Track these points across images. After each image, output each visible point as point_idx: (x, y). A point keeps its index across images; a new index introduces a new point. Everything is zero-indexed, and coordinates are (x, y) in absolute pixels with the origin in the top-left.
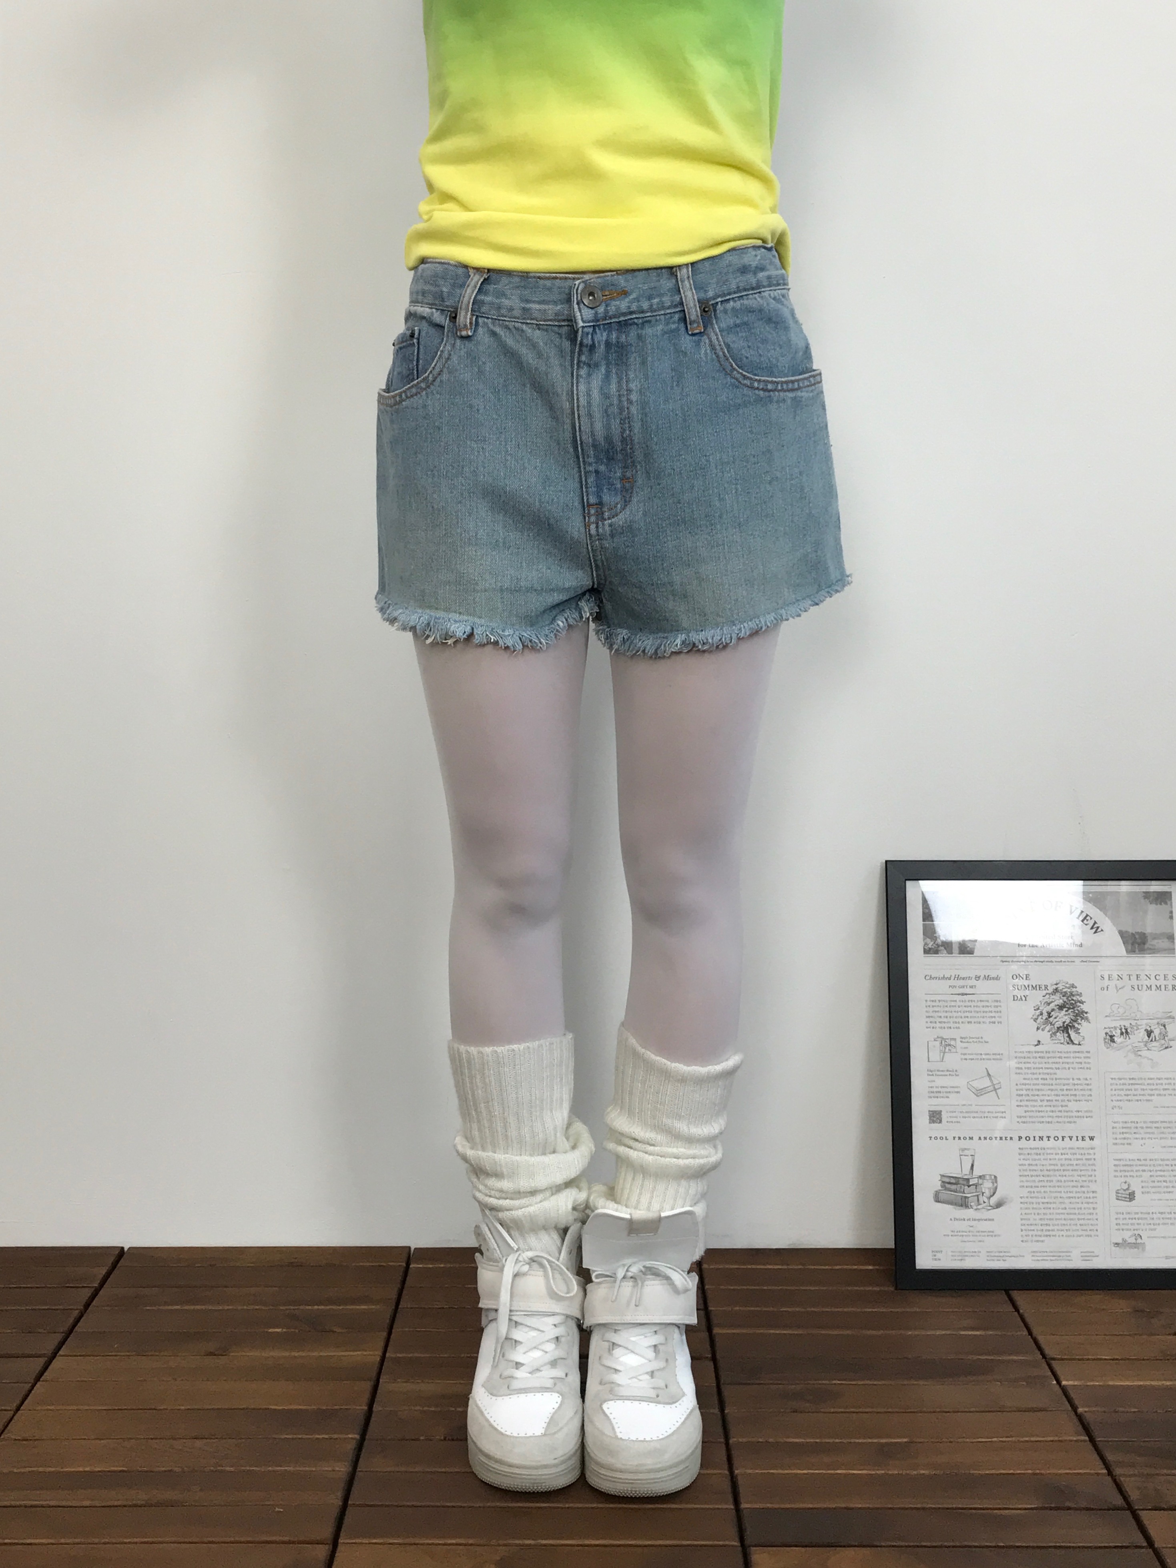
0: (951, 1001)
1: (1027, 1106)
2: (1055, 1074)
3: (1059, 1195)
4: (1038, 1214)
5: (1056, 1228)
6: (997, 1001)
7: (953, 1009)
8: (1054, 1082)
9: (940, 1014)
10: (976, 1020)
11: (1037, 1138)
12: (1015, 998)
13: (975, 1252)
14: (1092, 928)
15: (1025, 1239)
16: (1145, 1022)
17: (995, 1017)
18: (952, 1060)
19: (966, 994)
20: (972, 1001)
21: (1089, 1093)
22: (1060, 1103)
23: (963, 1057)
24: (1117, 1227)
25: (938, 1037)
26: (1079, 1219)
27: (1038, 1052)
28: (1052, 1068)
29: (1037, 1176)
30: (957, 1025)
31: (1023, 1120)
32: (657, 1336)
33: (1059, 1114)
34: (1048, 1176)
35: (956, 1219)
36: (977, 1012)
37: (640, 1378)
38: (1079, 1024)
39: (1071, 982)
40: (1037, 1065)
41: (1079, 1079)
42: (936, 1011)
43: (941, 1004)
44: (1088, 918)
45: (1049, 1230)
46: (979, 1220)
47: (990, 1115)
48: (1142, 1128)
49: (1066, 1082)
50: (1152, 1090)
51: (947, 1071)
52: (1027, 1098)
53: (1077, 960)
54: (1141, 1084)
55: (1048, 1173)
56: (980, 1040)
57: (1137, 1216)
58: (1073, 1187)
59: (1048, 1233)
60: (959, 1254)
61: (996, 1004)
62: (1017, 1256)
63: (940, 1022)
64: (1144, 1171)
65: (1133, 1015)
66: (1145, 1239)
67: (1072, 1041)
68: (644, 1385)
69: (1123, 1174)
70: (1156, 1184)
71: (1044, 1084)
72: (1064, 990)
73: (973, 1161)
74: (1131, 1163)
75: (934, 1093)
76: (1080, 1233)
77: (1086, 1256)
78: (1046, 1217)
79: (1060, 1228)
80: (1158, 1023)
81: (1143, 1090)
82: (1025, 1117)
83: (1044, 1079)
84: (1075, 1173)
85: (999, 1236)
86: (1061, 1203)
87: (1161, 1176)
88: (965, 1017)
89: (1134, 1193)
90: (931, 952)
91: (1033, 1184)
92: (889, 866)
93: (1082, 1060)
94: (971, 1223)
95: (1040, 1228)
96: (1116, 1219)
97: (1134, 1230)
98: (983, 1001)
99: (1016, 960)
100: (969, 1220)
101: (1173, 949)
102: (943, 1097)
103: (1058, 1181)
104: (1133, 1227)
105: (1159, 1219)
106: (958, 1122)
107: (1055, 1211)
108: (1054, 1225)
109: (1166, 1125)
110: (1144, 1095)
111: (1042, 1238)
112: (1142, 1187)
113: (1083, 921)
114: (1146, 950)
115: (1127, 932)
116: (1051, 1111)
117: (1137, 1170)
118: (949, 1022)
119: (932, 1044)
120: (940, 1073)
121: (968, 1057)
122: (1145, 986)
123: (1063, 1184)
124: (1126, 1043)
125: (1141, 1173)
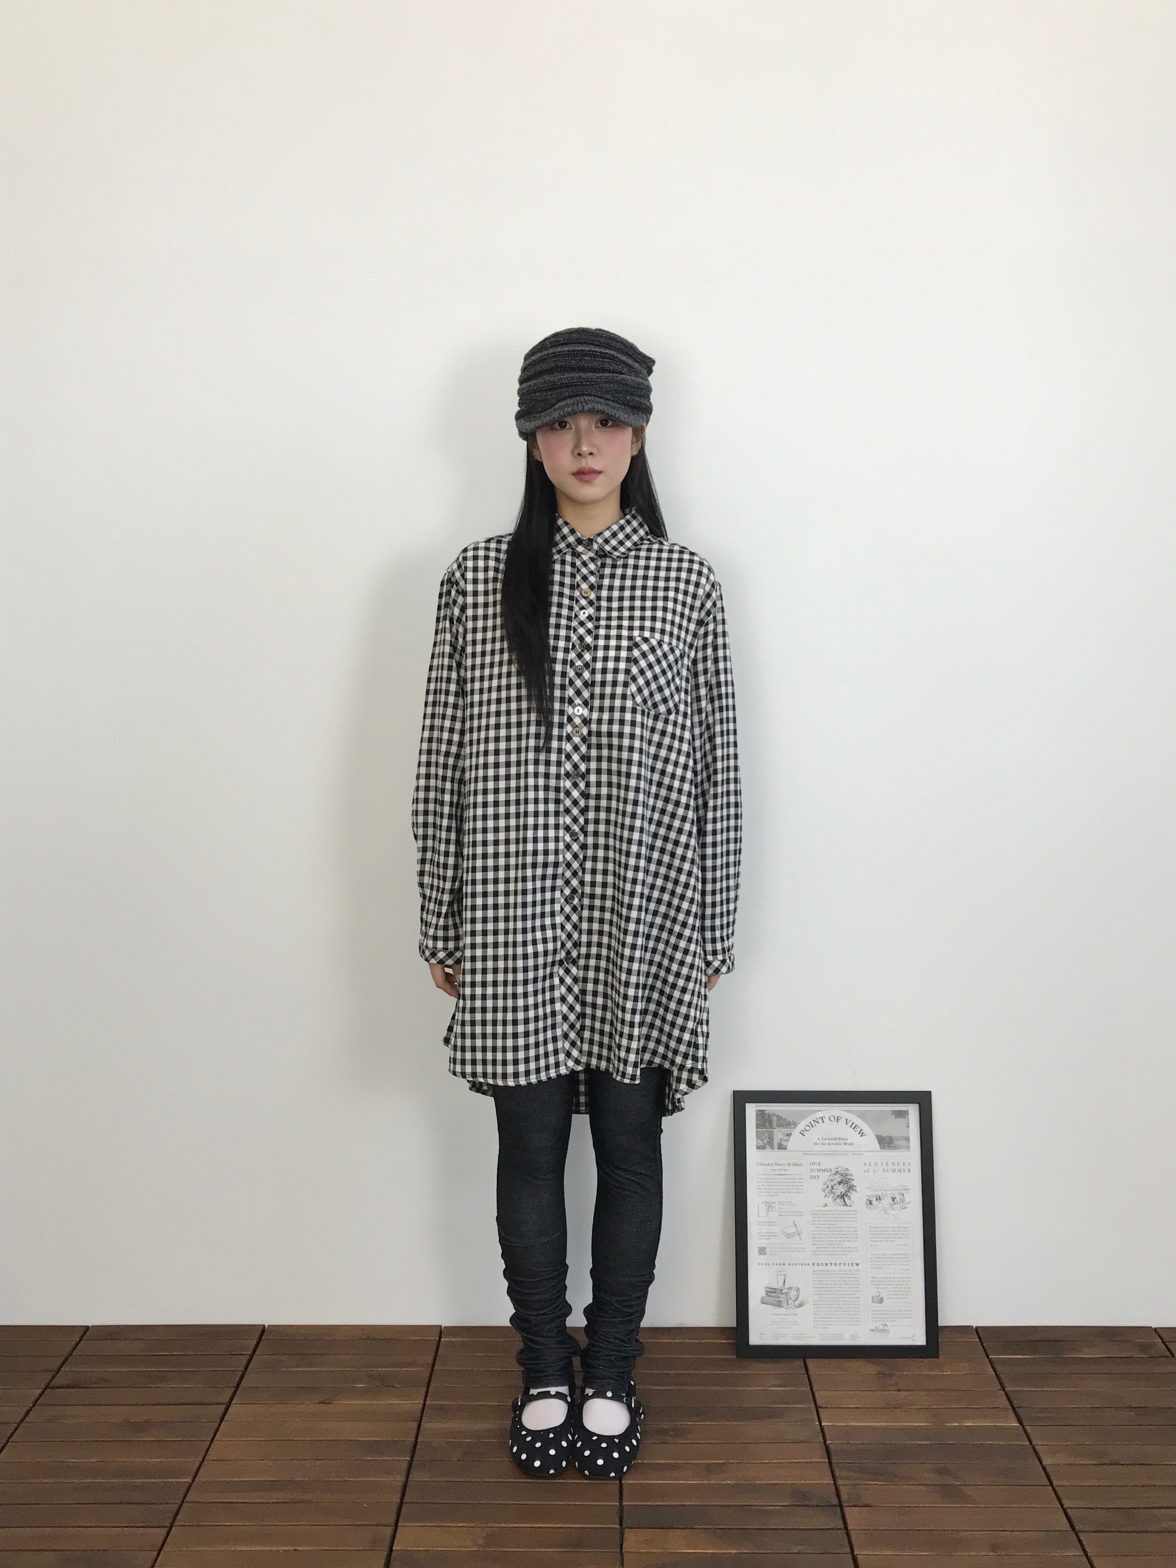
0: (773, 1179)
1: (818, 1244)
2: (836, 1224)
3: (837, 1299)
4: (824, 1311)
5: (835, 1320)
6: (800, 1179)
7: (774, 1184)
8: (835, 1229)
9: (766, 1187)
10: (788, 1191)
11: (824, 1264)
12: (812, 1177)
13: (787, 1335)
14: (859, 1133)
15: (816, 1327)
16: (891, 1192)
17: (799, 1189)
18: (773, 1215)
19: (782, 1175)
20: (786, 1179)
21: (856, 1236)
22: (838, 1243)
23: (780, 1214)
24: (872, 1319)
25: (763, 1201)
26: (849, 1315)
27: (826, 1211)
28: (833, 1221)
29: (824, 1288)
30: (776, 1194)
31: (815, 1253)
33: (838, 1249)
35: (774, 1314)
36: (789, 1186)
38: (851, 1193)
39: (846, 1167)
40: (825, 1219)
41: (850, 1228)
42: (762, 1185)
43: (766, 1180)
44: (857, 1127)
46: (787, 1315)
47: (796, 1250)
48: (888, 1258)
49: (842, 1229)
50: (894, 1234)
51: (771, 1222)
52: (818, 1239)
53: (851, 1154)
54: (888, 1231)
55: (830, 1286)
56: (791, 1203)
57: (884, 1313)
58: (846, 1294)
59: (830, 1323)
60: (776, 1335)
62: (810, 1337)
63: (764, 1192)
64: (889, 1284)
65: (884, 1188)
66: (889, 1327)
67: (846, 1204)
69: (876, 1286)
70: (896, 1293)
71: (829, 1231)
72: (842, 1172)
73: (785, 1278)
74: (881, 1280)
75: (762, 1236)
76: (850, 1323)
77: (853, 1337)
78: (828, 1313)
79: (837, 1320)
80: (899, 1193)
81: (889, 1234)
82: (817, 1251)
83: (829, 1227)
84: (847, 1286)
85: (800, 1324)
86: (838, 1304)
87: (900, 1288)
88: (781, 1189)
89: (882, 1298)
90: (760, 1147)
91: (821, 1293)
92: (736, 1093)
93: (852, 1216)
94: (784, 1317)
95: (826, 1320)
96: (872, 1314)
97: (883, 1321)
98: (792, 1179)
99: (812, 1153)
100: (782, 1314)
101: (909, 1147)
102: (767, 1239)
103: (837, 1291)
104: (882, 1319)
105: (898, 1314)
106: (777, 1254)
107: (834, 1309)
108: (834, 1318)
109: (903, 1256)
110: (890, 1238)
111: (827, 1326)
112: (888, 1295)
113: (853, 1129)
114: (892, 1147)
115: (881, 1135)
116: (833, 1248)
117: (885, 1284)
118: (771, 1192)
119: (760, 1206)
120: (764, 1224)
121: (783, 1214)
122: (891, 1170)
123: (839, 1293)
124: (879, 1205)
125: (887, 1286)
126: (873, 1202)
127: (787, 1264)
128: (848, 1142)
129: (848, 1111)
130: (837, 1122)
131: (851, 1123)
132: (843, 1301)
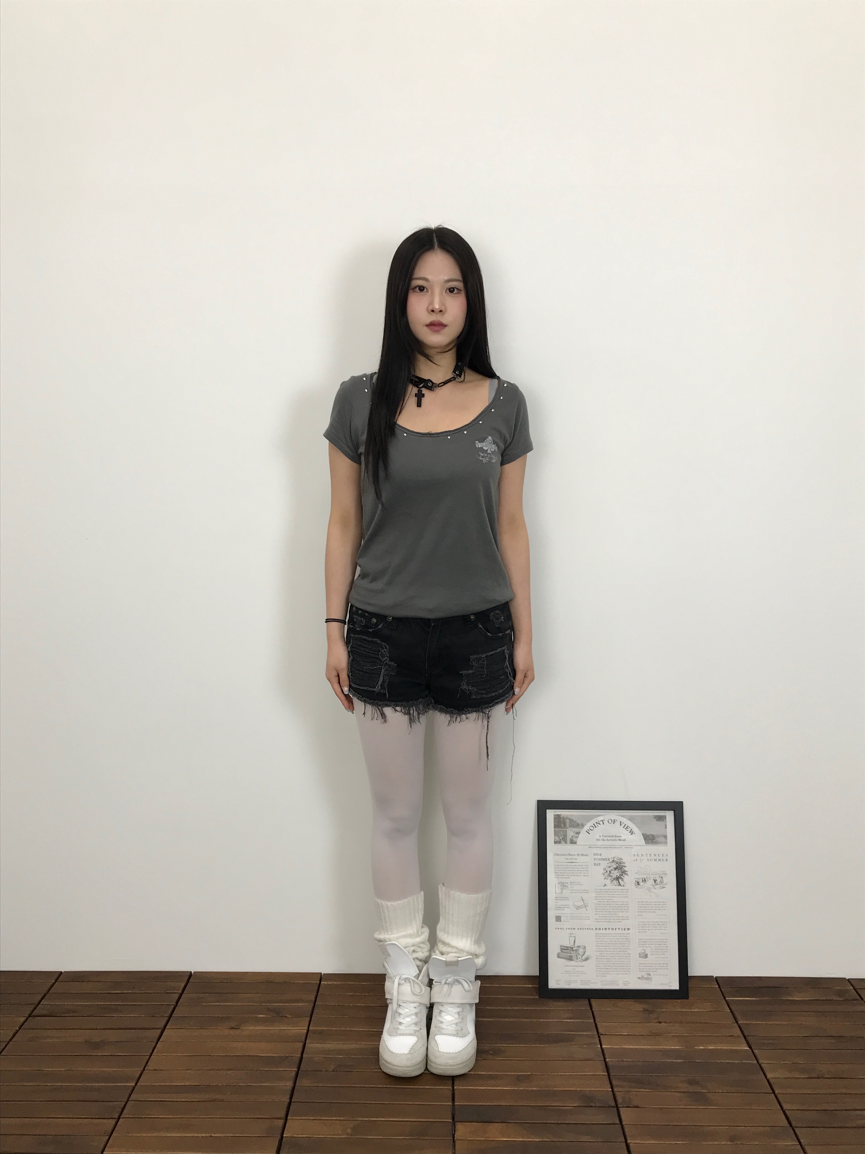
0: (566, 865)
1: (599, 914)
2: (613, 899)
3: (613, 955)
6: (587, 866)
7: (567, 869)
8: (612, 903)
9: (561, 872)
11: (604, 929)
12: (595, 864)
13: (575, 981)
14: (630, 832)
16: (653, 876)
17: (586, 873)
18: (566, 892)
19: (573, 862)
20: (575, 866)
22: (614, 913)
23: (571, 891)
24: (639, 970)
25: (560, 882)
26: (622, 966)
27: (604, 889)
28: (611, 897)
29: (603, 946)
30: (569, 877)
31: (598, 920)
32: (458, 1008)
33: (614, 918)
35: (567, 966)
36: (578, 871)
37: (452, 1026)
41: (623, 902)
42: (559, 870)
44: (628, 827)
45: (609, 971)
46: (577, 966)
47: (584, 918)
48: (651, 925)
49: (618, 903)
50: (656, 907)
51: (564, 898)
53: (623, 847)
54: (651, 904)
55: (609, 945)
59: (608, 973)
60: (568, 981)
61: (586, 867)
62: (594, 983)
63: (561, 875)
64: (652, 944)
65: (648, 873)
66: (652, 976)
67: (620, 884)
68: (452, 1028)
69: (642, 945)
70: (657, 951)
72: (617, 861)
73: (575, 939)
74: (646, 941)
75: (558, 908)
77: (625, 983)
79: (614, 970)
80: (659, 877)
82: (598, 919)
83: (607, 902)
84: (621, 945)
86: (614, 959)
87: (659, 947)
89: (647, 954)
90: (558, 842)
91: (602, 950)
92: (539, 802)
93: (625, 893)
94: (573, 968)
95: (605, 970)
96: (639, 966)
97: (647, 971)
98: (580, 866)
99: (595, 846)
100: (573, 966)
101: (667, 842)
102: (562, 910)
103: (613, 949)
104: (646, 970)
105: (658, 966)
106: (569, 921)
107: (611, 963)
108: (611, 969)
109: (662, 923)
110: (652, 909)
111: (606, 975)
112: (651, 952)
113: (626, 829)
114: (654, 842)
115: (646, 834)
116: (610, 917)
117: (649, 944)
118: (565, 875)
119: (557, 885)
120: (560, 899)
121: (574, 891)
122: (653, 859)
123: (615, 950)
124: (645, 886)
125: (650, 945)
126: (640, 883)
127: (576, 929)
128: (622, 838)
129: (621, 816)
130: (614, 823)
131: (624, 824)
132: (618, 956)
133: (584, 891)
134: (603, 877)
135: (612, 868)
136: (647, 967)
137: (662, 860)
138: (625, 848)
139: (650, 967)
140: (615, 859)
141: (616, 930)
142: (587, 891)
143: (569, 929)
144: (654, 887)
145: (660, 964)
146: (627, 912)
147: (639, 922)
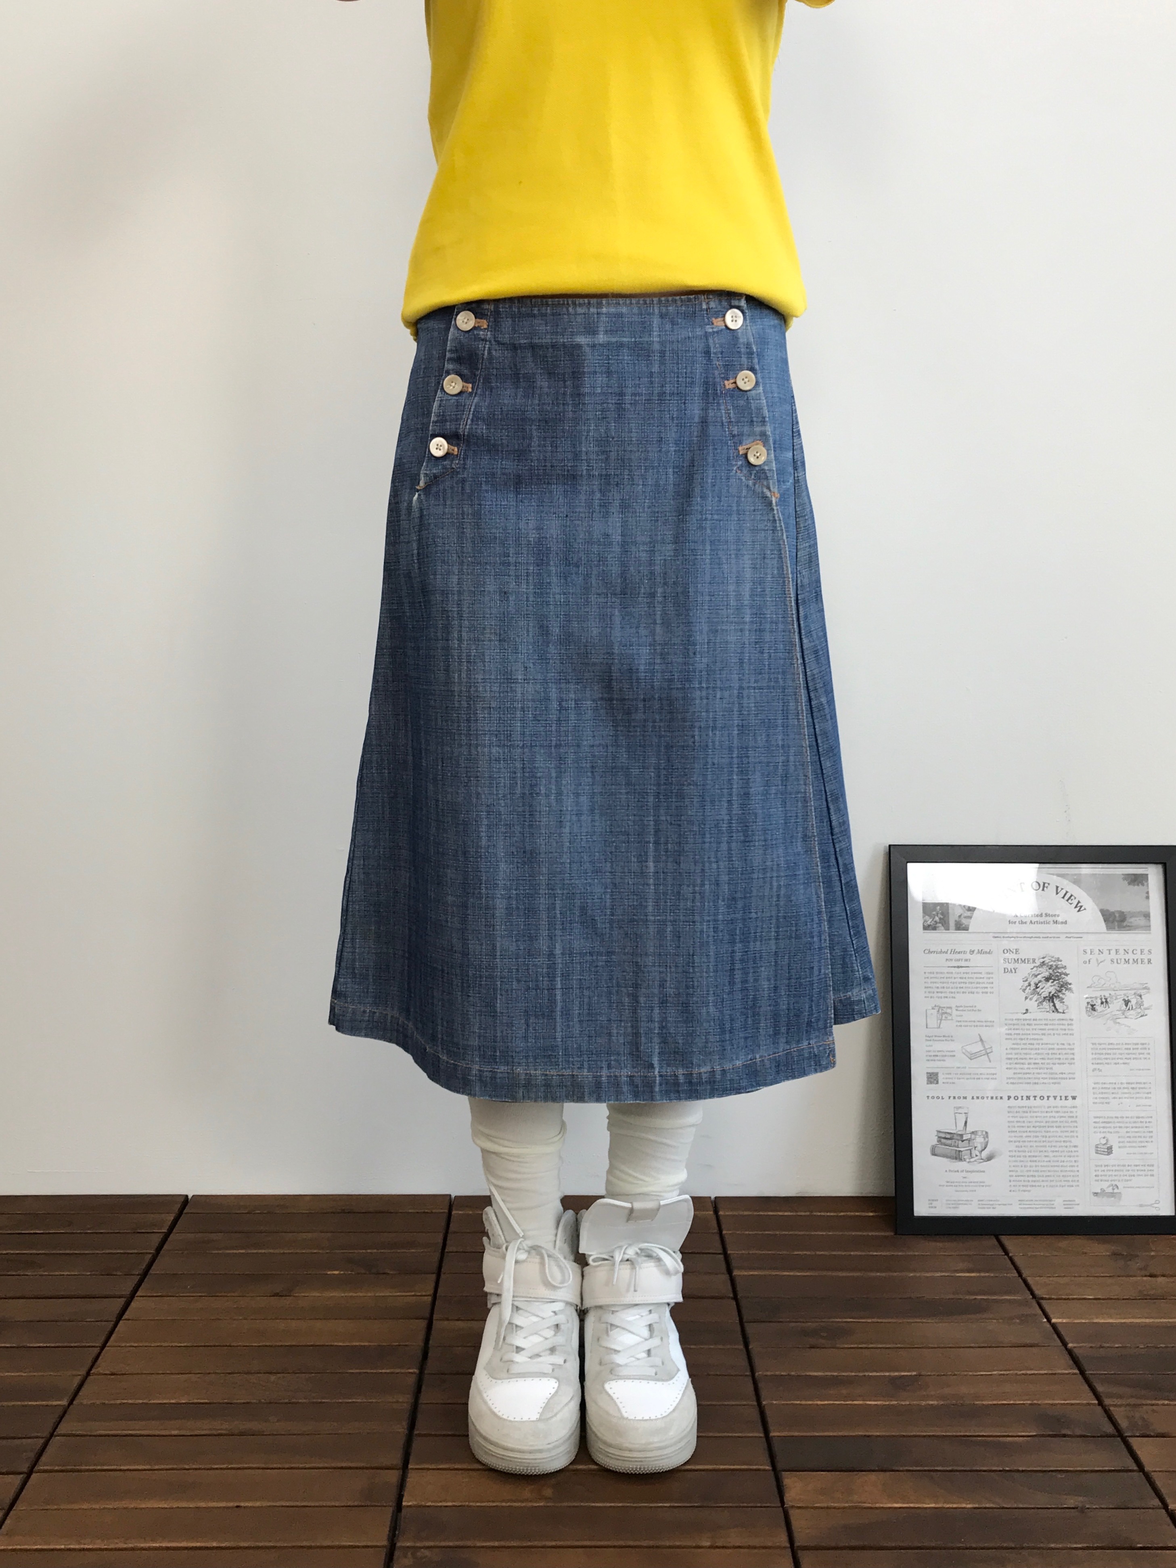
0: (948, 973)
1: (1015, 1068)
2: (1042, 1039)
3: (1043, 1149)
4: (1025, 1166)
5: (1041, 1179)
6: (989, 973)
7: (950, 980)
8: (1040, 1047)
9: (937, 985)
10: (970, 990)
11: (1025, 1098)
12: (1006, 971)
13: (968, 1201)
14: (1076, 907)
15: (1013, 1189)
16: (1122, 993)
18: (948, 1026)
19: (962, 967)
20: (967, 973)
21: (1072, 1056)
22: (1045, 1066)
23: (959, 1024)
24: (1096, 1178)
25: (935, 1006)
26: (1061, 1171)
27: (1026, 1020)
28: (1039, 1034)
29: (1024, 1132)
30: (953, 995)
31: (1012, 1081)
33: (1044, 1076)
34: (1034, 1132)
35: (950, 1171)
36: (971, 983)
37: (638, 1356)
38: (1064, 994)
39: (1057, 956)
40: (1026, 1032)
41: (1063, 1044)
42: (934, 983)
43: (939, 975)
44: (1072, 898)
45: (1035, 1181)
46: (970, 1172)
47: (981, 1076)
48: (1119, 1088)
49: (1052, 1047)
50: (1129, 1054)
51: (944, 1036)
52: (1016, 1061)
53: (1063, 936)
54: (1119, 1049)
55: (1035, 1129)
56: (975, 1009)
57: (1114, 1168)
58: (1056, 1142)
60: (953, 1202)
61: (988, 976)
62: (1005, 1205)
63: (937, 992)
64: (1120, 1127)
65: (1113, 986)
66: (1121, 1190)
67: (1057, 1010)
68: (642, 1364)
69: (1102, 1130)
70: (1132, 1139)
71: (1032, 1049)
72: (1050, 964)
73: (967, 1118)
74: (1109, 1120)
75: (933, 1057)
76: (1063, 1183)
77: (1068, 1204)
78: (1032, 1169)
79: (1044, 1179)
80: (1135, 994)
81: (1121, 1054)
82: (1014, 1079)
83: (1031, 1044)
84: (1058, 1129)
85: (989, 1186)
86: (1046, 1156)
87: (1137, 1132)
88: (960, 988)
89: (1111, 1147)
90: (930, 928)
91: (1020, 1139)
92: (892, 850)
93: (1066, 1027)
94: (964, 1174)
95: (1027, 1179)
96: (1095, 1171)
97: (1111, 1181)
98: (977, 973)
99: (1007, 935)
100: (962, 1171)
101: (1150, 926)
102: (940, 1060)
103: (1043, 1137)
104: (1110, 1178)
105: (1133, 1170)
106: (953, 1083)
107: (1040, 1164)
108: (1039, 1176)
109: (1142, 1086)
110: (1121, 1059)
111: (1029, 1188)
112: (1119, 1142)
113: (1067, 900)
114: (1124, 927)
115: (1108, 910)
116: (1039, 1073)
117: (1114, 1127)
118: (946, 992)
119: (930, 1012)
120: (937, 1038)
121: (963, 1024)
122: (1123, 960)
123: (1047, 1139)
124: (1105, 1012)
125: (1118, 1129)
126: (1097, 1007)
127: (969, 1098)
128: (1060, 919)
129: (1058, 875)
130: (1043, 890)
131: (1064, 892)
132: (1053, 1151)
133: (984, 1024)
134: (1024, 995)
135: (1039, 977)
136: (1110, 1173)
137: (1139, 961)
138: (1067, 937)
139: (1116, 1173)
140: (1047, 960)
141: (1048, 1099)
142: (989, 1024)
143: (954, 1098)
144: (1123, 1014)
145: (1137, 1166)
146: (1071, 1064)
147: (1095, 1084)
